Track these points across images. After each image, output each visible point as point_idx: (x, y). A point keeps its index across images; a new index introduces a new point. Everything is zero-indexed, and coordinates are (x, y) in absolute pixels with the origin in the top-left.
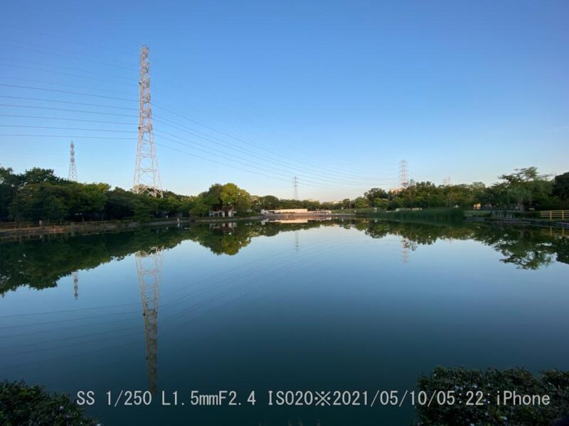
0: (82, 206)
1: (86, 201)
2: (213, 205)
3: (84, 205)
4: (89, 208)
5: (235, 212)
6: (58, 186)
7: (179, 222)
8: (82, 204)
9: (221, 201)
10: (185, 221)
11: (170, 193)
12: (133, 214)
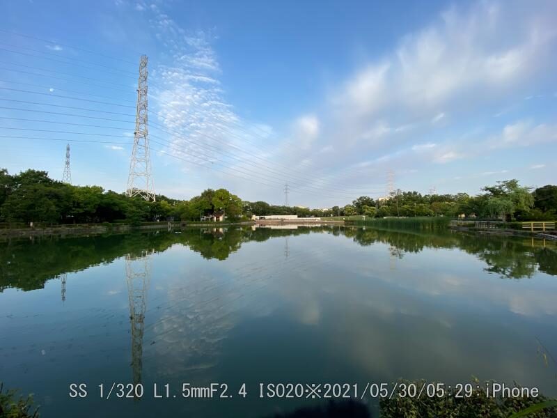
0: (74, 209)
1: (78, 204)
2: (205, 210)
3: (76, 207)
4: (81, 211)
5: (226, 217)
6: (51, 188)
7: (170, 226)
8: (74, 207)
9: (213, 207)
10: (176, 225)
11: (163, 197)
12: (124, 217)
